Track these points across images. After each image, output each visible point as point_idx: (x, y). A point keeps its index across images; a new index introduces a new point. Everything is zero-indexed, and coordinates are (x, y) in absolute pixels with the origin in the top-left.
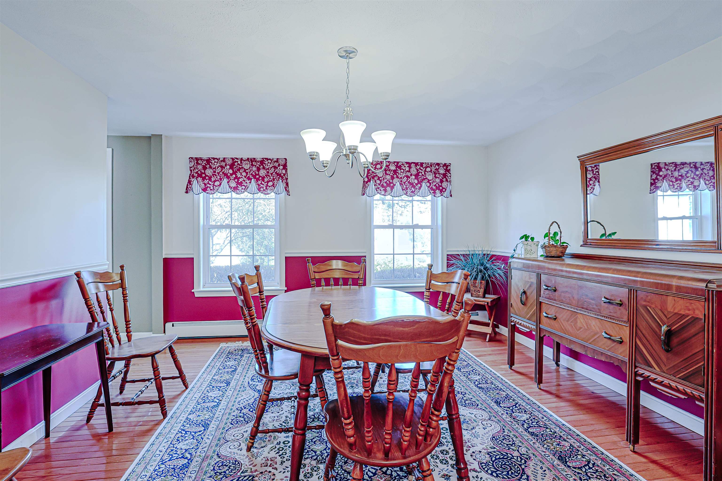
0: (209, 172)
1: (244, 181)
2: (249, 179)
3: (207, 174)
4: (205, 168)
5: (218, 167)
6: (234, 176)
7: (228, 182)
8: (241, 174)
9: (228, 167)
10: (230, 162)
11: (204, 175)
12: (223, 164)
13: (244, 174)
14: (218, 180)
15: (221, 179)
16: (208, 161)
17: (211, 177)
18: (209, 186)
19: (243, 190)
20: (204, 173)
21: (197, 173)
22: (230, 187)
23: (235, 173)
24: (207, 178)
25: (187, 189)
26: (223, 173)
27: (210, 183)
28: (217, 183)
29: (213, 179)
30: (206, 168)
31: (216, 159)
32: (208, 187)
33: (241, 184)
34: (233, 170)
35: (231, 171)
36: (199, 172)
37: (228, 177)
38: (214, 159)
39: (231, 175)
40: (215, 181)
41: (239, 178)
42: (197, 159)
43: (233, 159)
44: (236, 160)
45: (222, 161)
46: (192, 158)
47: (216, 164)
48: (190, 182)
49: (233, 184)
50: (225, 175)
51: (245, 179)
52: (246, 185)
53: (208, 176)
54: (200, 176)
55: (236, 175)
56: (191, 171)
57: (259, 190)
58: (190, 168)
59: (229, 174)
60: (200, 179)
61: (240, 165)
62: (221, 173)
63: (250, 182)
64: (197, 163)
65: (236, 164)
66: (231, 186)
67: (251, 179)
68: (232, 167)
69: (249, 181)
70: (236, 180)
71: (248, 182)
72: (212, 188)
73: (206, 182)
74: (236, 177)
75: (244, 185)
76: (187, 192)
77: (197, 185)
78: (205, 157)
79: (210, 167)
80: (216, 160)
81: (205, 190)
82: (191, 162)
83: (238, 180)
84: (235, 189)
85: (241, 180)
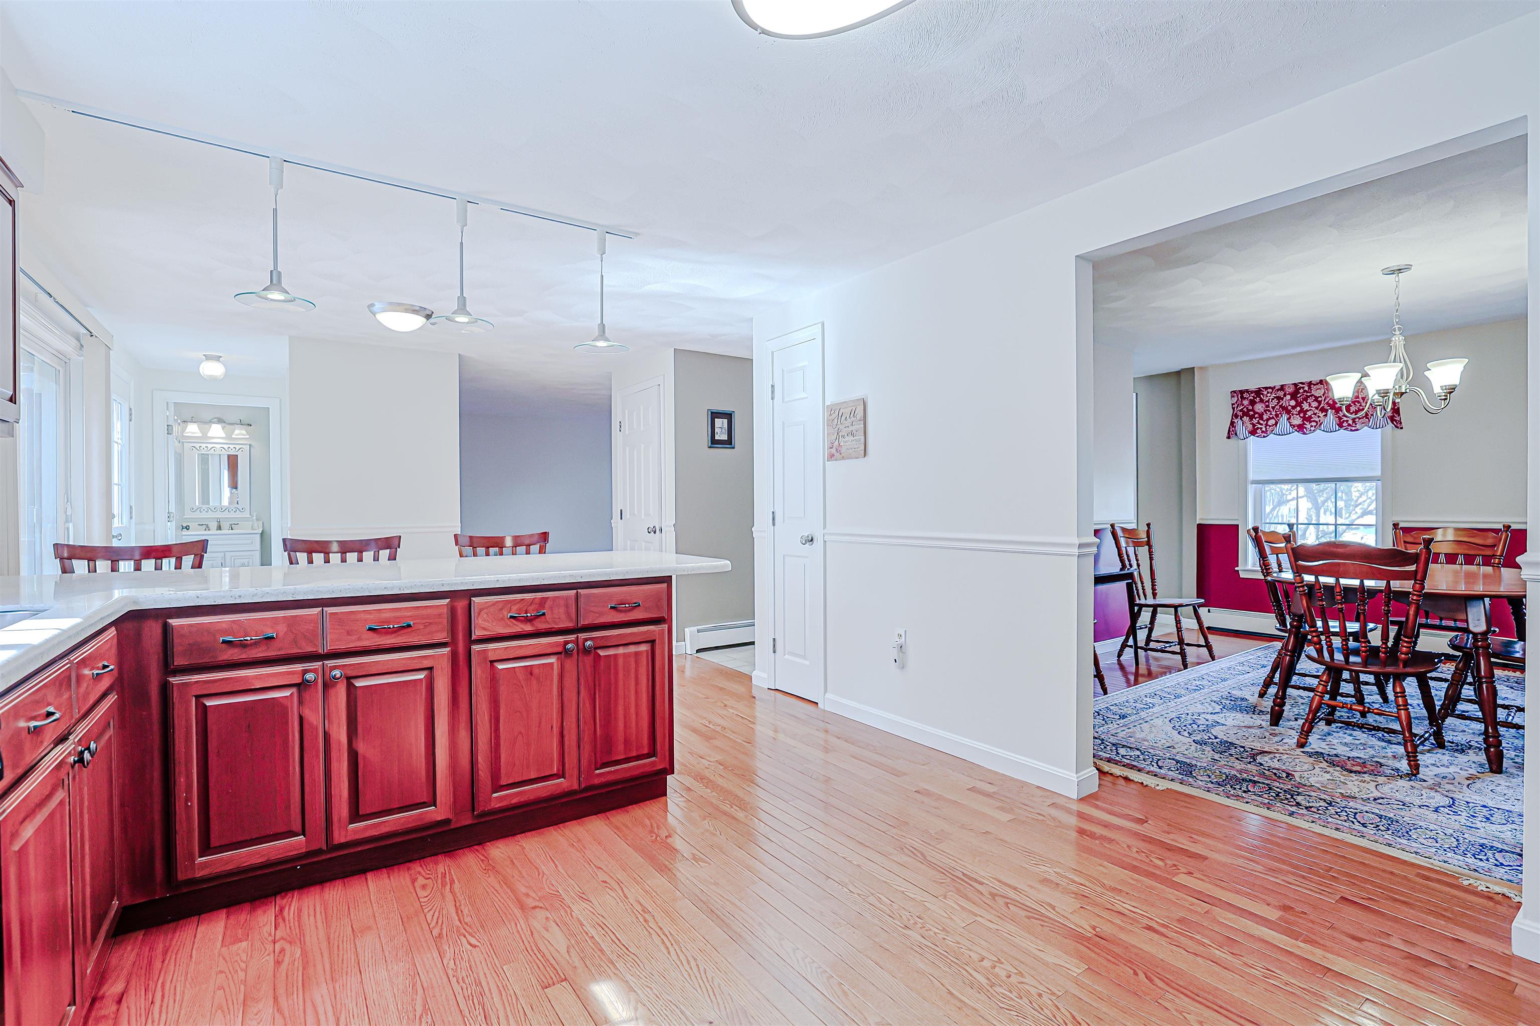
0: (1259, 408)
1: (1315, 414)
2: (1323, 410)
3: (1257, 410)
4: (1253, 403)
5: (1273, 399)
6: (1298, 409)
7: (1289, 419)
8: (1310, 405)
9: (1288, 397)
10: (1292, 389)
11: (1251, 413)
12: (1281, 394)
13: (1315, 404)
14: (1273, 418)
15: (1277, 416)
16: (1258, 392)
17: (1263, 414)
18: (1260, 426)
19: (1313, 429)
20: (1253, 410)
21: (1242, 410)
22: (1291, 425)
23: (1299, 404)
24: (1256, 416)
25: (1229, 433)
26: (1281, 406)
27: (1261, 422)
28: (1272, 422)
29: (1265, 417)
30: (1256, 403)
31: (1270, 388)
32: (1258, 428)
33: (1309, 419)
34: (1296, 401)
35: (1293, 403)
36: (1245, 410)
37: (1288, 412)
38: (1266, 388)
39: (1294, 407)
40: (1268, 420)
41: (1307, 411)
42: (1242, 392)
43: (1296, 385)
44: (1301, 385)
45: (1278, 390)
46: (1234, 392)
47: (1269, 395)
48: (1232, 423)
49: (1297, 421)
50: (1284, 408)
51: (1316, 411)
52: (1317, 419)
53: (1257, 413)
54: (1245, 414)
55: (1301, 407)
56: (1233, 409)
57: (1340, 425)
58: (1233, 404)
59: (1290, 408)
60: (1246, 419)
61: (1307, 392)
62: (1278, 407)
63: (1326, 415)
64: (1243, 398)
65: (1301, 391)
66: (1294, 424)
67: (1326, 411)
68: (1294, 396)
69: (1324, 414)
70: (1302, 415)
71: (1322, 415)
72: (1264, 429)
73: (1255, 421)
74: (1302, 411)
75: (1314, 421)
76: (1229, 437)
77: (1242, 427)
78: (1253, 387)
79: (1262, 401)
80: (1270, 390)
81: (1253, 432)
82: (1233, 397)
83: (1305, 414)
84: (1301, 428)
85: (1309, 413)
